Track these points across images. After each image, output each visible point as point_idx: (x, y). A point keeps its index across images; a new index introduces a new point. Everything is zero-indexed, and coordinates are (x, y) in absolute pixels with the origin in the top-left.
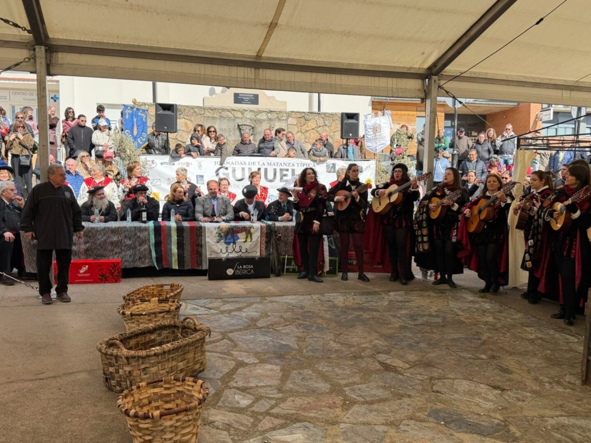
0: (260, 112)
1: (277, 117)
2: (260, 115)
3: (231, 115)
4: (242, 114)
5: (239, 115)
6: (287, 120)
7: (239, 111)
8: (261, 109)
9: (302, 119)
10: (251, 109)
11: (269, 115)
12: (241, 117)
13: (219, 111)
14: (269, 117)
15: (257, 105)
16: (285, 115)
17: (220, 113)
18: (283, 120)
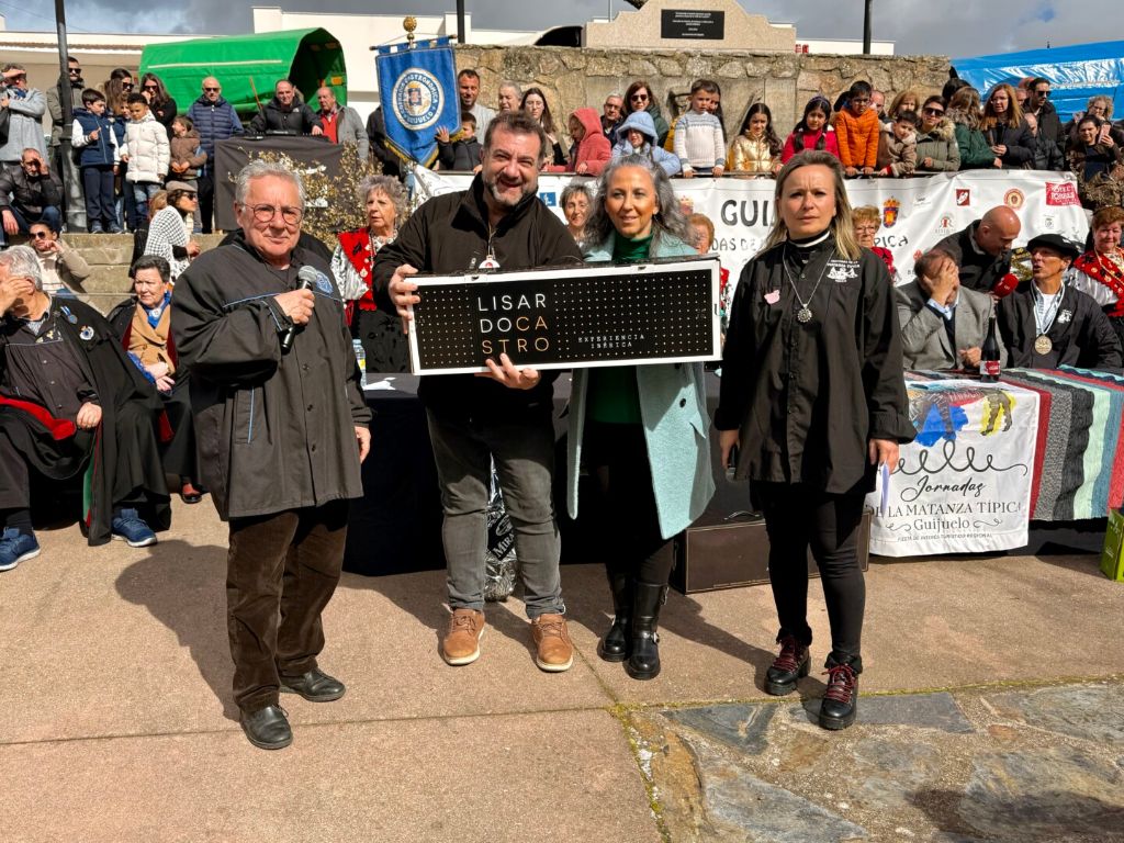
0: (727, 58)
1: (771, 70)
2: (727, 66)
3: (653, 70)
4: (681, 65)
5: (674, 68)
6: (795, 78)
7: (672, 57)
8: (729, 52)
9: (835, 77)
10: (704, 51)
11: (750, 65)
12: (678, 74)
13: (624, 60)
14: (749, 72)
15: (720, 41)
16: (791, 65)
17: (626, 64)
18: (784, 78)
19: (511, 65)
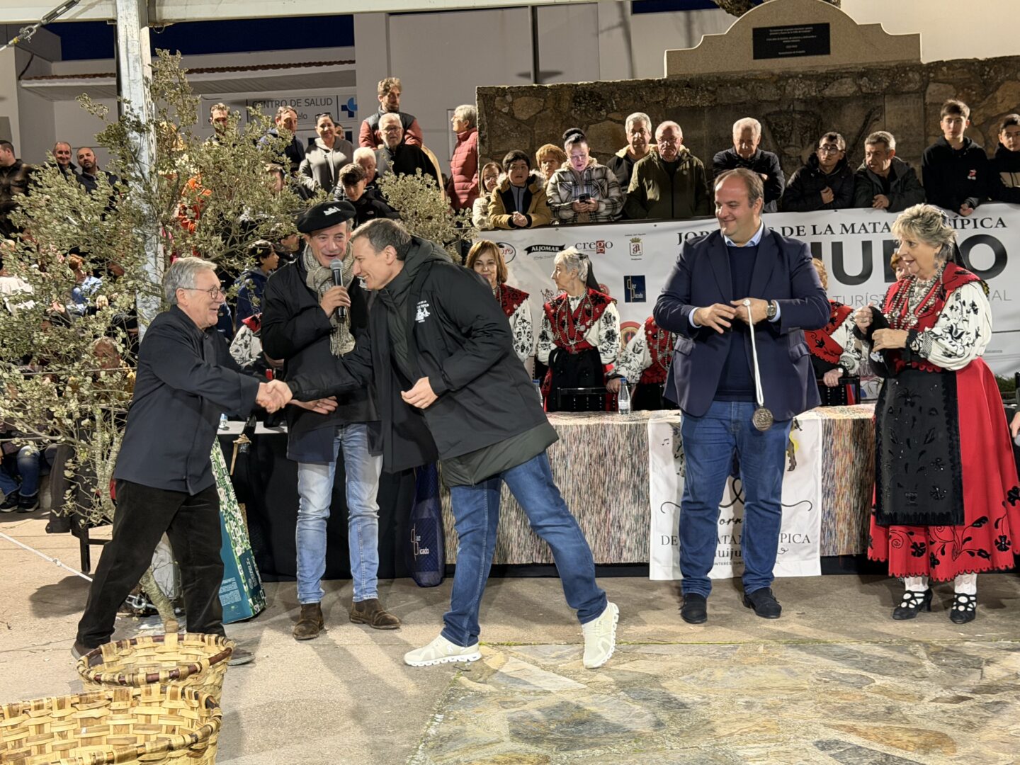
0: (836, 76)
1: (892, 85)
2: (836, 84)
4: (778, 88)
5: (770, 92)
6: (922, 92)
7: (768, 80)
8: (838, 68)
10: (807, 70)
11: (864, 81)
12: (777, 98)
13: (710, 88)
14: (864, 90)
15: (825, 57)
16: (917, 77)
17: (713, 92)
18: (908, 93)
19: (580, 103)
